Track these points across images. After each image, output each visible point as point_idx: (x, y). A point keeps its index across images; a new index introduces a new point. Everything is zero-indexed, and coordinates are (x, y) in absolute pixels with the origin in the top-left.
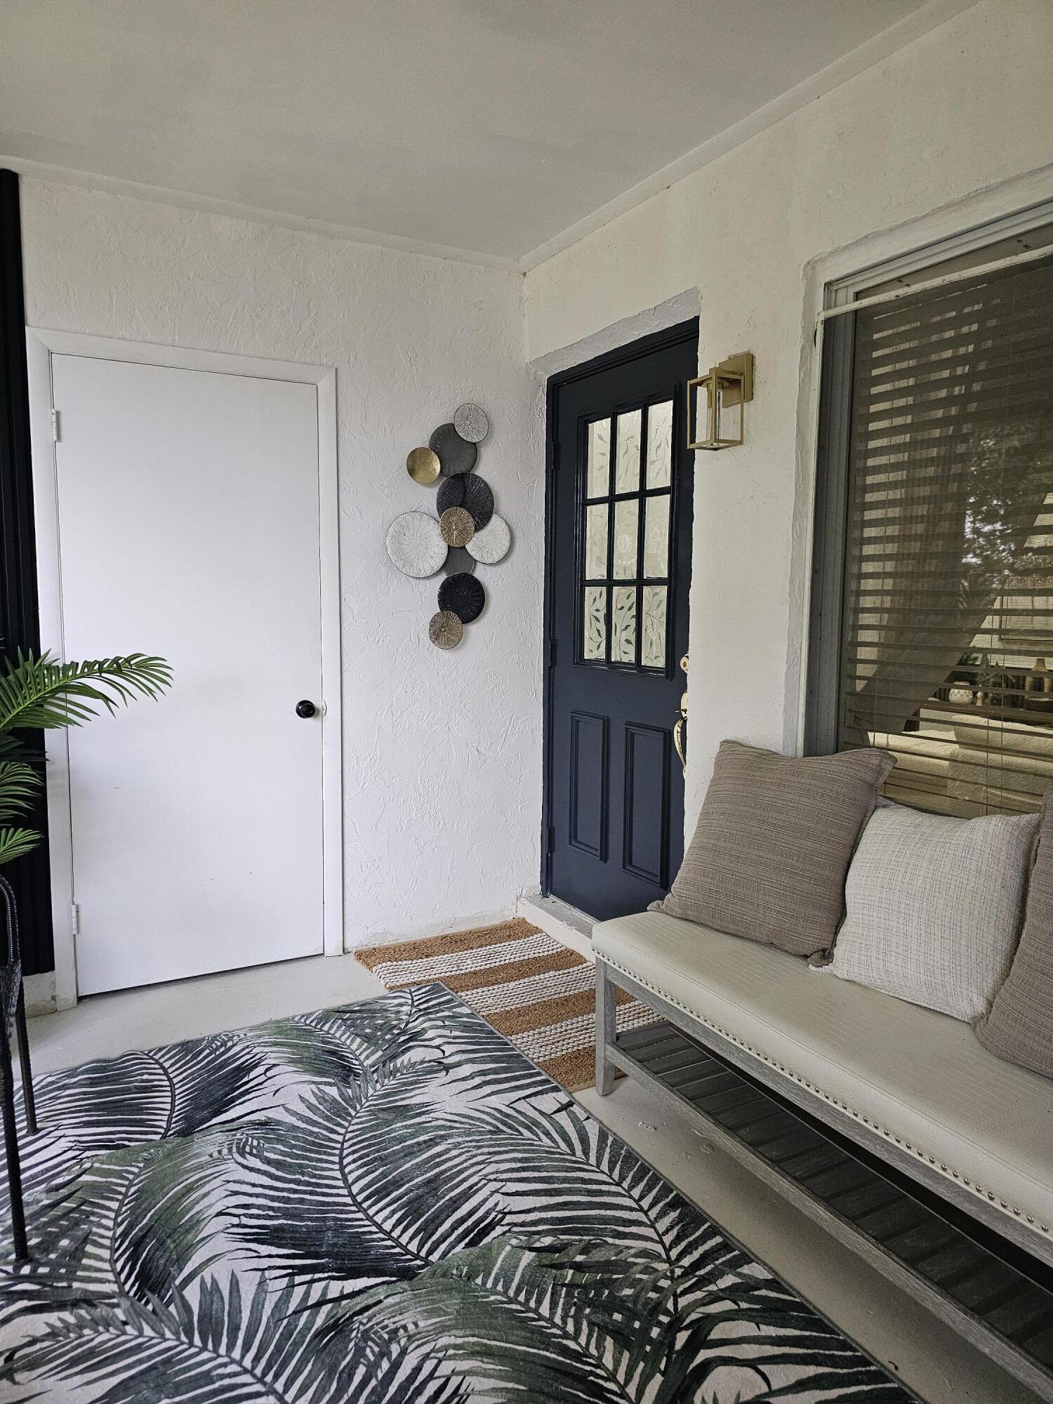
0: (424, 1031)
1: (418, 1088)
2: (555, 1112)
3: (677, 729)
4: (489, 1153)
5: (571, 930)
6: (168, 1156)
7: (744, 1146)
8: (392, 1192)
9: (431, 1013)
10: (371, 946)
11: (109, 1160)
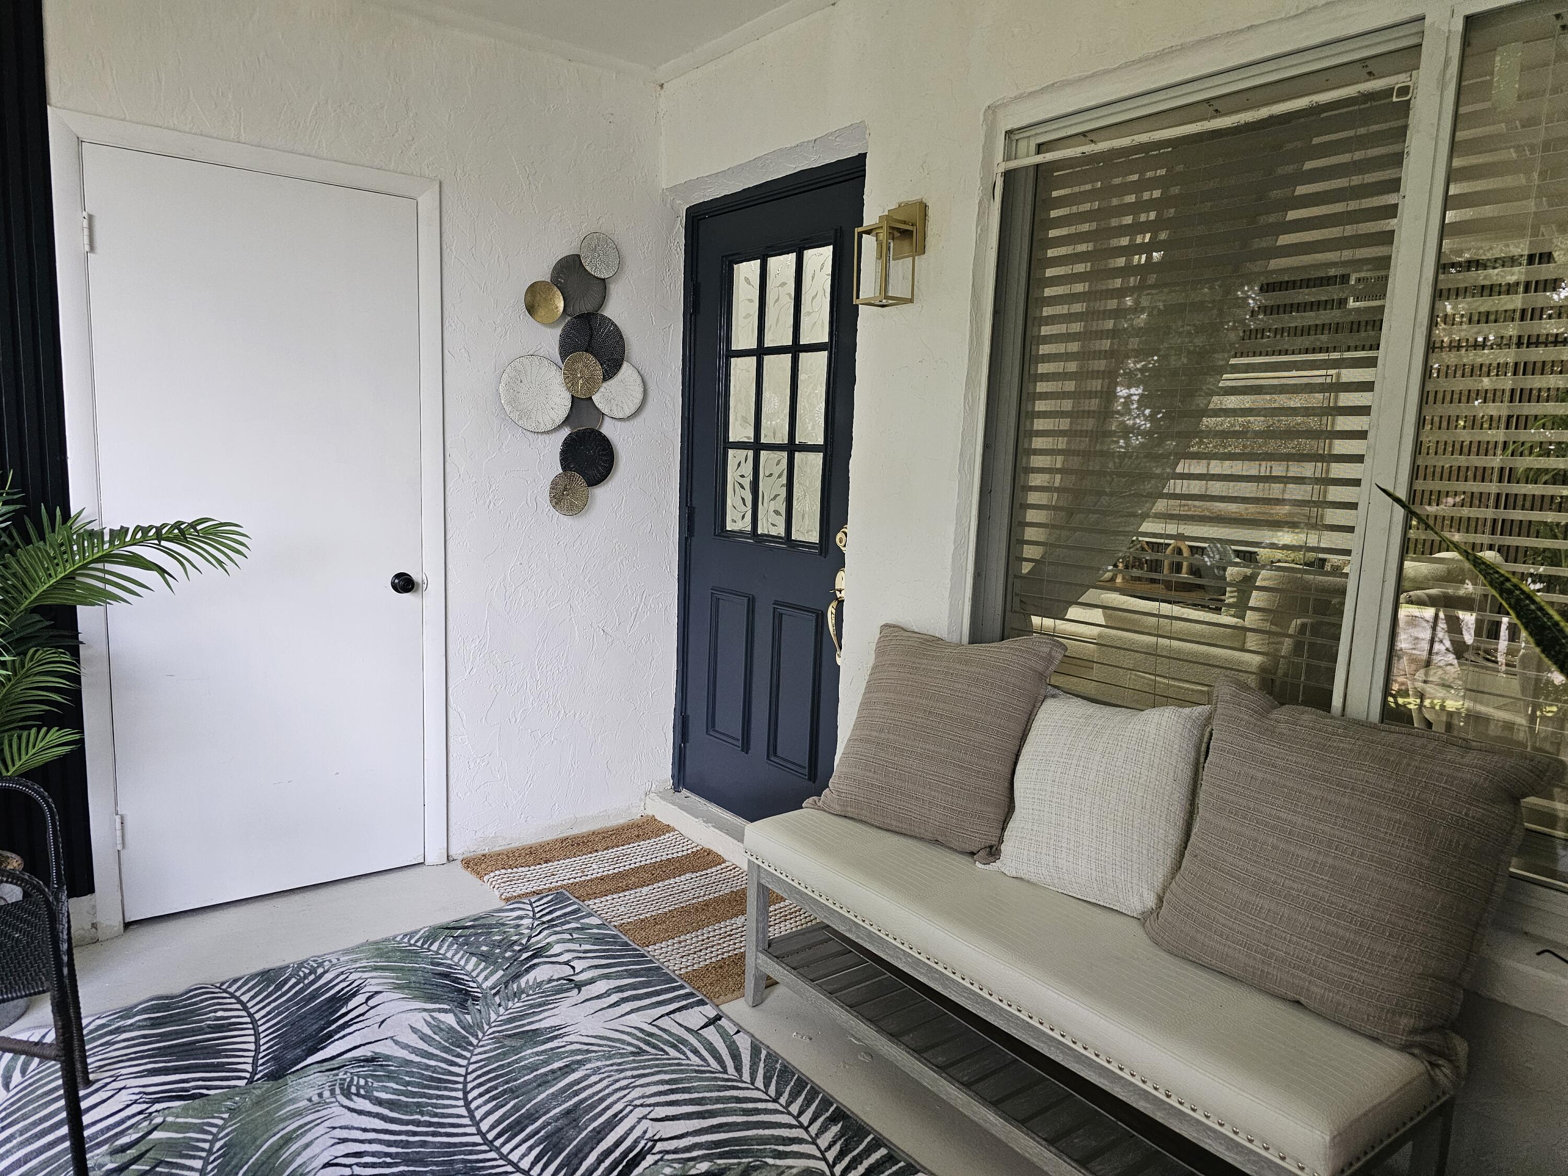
0: (549, 945)
1: (546, 1010)
2: (702, 1028)
3: (831, 610)
4: (633, 1077)
5: (708, 827)
6: (258, 1103)
7: (908, 1053)
8: (527, 1126)
9: (556, 926)
10: (480, 852)
11: (185, 1112)
